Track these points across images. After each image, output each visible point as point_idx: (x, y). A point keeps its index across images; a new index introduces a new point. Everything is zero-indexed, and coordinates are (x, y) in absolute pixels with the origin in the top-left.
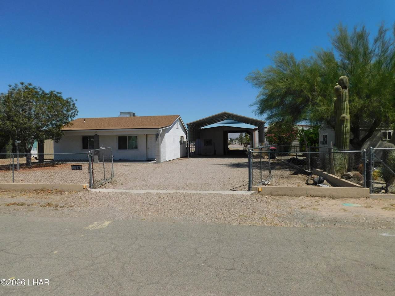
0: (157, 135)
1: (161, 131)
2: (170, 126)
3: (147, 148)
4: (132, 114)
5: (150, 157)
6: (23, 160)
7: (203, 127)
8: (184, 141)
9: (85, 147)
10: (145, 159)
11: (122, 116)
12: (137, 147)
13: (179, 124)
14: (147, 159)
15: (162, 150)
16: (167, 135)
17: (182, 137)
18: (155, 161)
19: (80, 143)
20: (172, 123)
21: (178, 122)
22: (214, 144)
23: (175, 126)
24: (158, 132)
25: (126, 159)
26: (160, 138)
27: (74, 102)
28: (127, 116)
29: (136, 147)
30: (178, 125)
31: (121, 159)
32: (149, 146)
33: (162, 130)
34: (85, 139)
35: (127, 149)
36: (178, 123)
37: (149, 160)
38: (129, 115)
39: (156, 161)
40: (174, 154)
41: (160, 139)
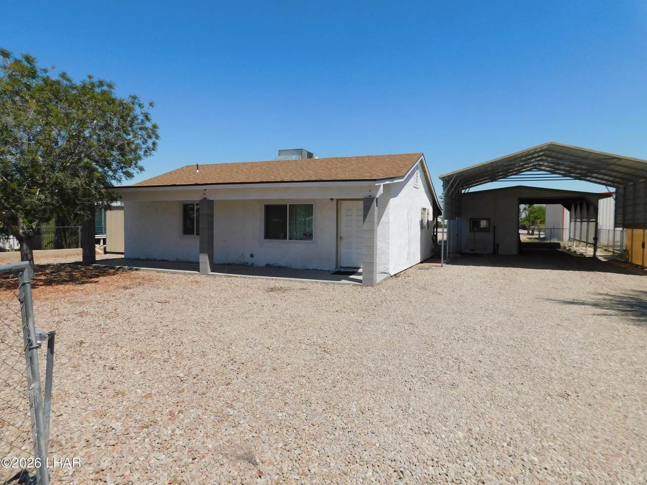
0: (368, 202)
1: (381, 191)
2: (402, 177)
3: (338, 238)
4: (305, 155)
5: (344, 263)
6: (74, 255)
7: (470, 187)
8: (428, 221)
9: (188, 229)
10: (333, 268)
11: (283, 158)
12: (312, 235)
13: (419, 178)
14: (337, 267)
15: (380, 244)
16: (393, 202)
17: (424, 209)
18: (360, 274)
19: (176, 221)
20: (406, 170)
21: (418, 171)
22: (494, 227)
23: (412, 181)
24: (371, 194)
25: (284, 265)
26: (375, 209)
27: (145, 110)
28: (294, 157)
29: (309, 236)
30: (417, 180)
31: (271, 264)
32: (343, 233)
33: (382, 187)
34: (187, 209)
35: (285, 238)
36: (418, 174)
37: (342, 270)
38: (297, 156)
39: (360, 278)
40: (409, 254)
41: (376, 213)
